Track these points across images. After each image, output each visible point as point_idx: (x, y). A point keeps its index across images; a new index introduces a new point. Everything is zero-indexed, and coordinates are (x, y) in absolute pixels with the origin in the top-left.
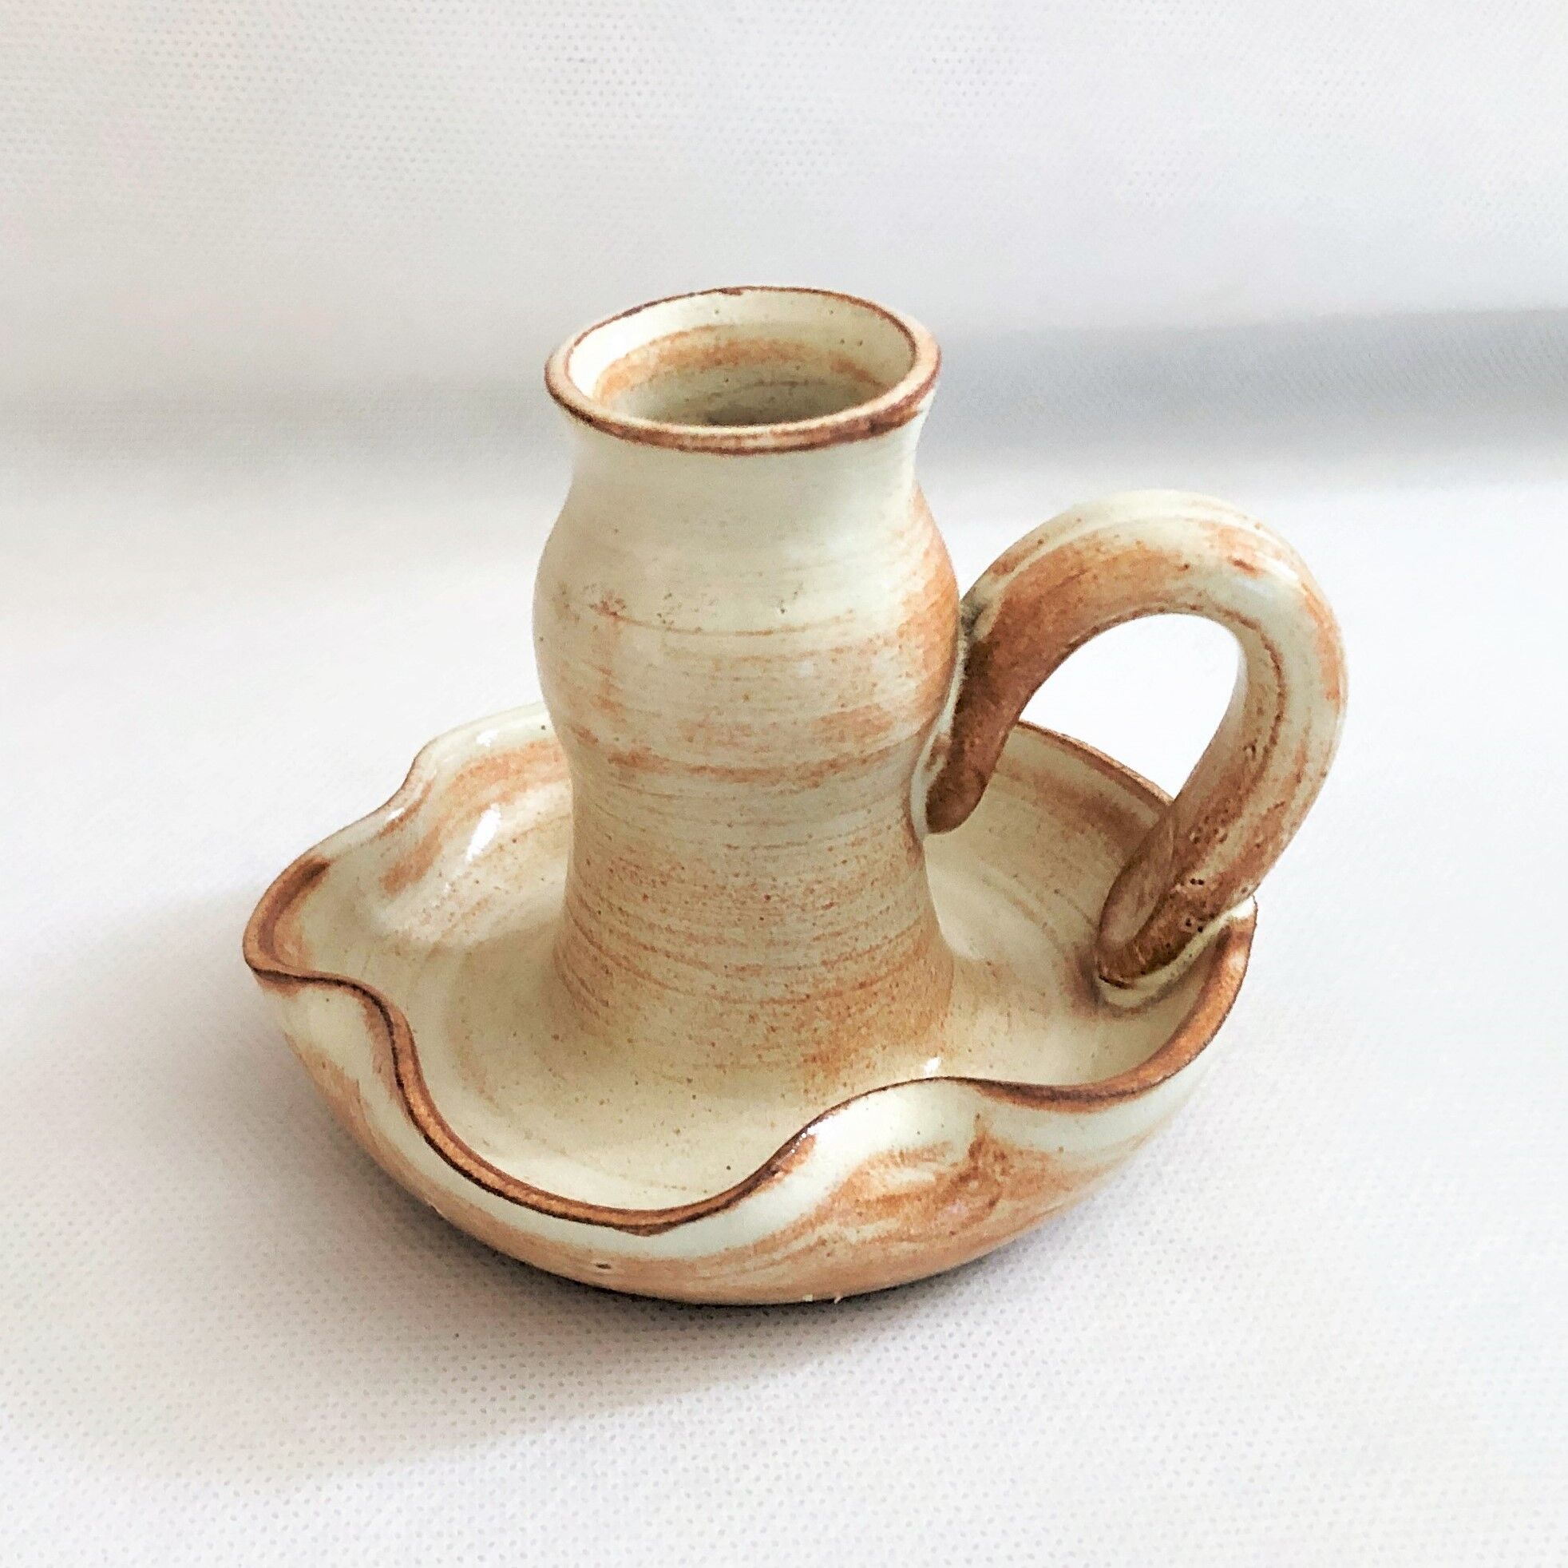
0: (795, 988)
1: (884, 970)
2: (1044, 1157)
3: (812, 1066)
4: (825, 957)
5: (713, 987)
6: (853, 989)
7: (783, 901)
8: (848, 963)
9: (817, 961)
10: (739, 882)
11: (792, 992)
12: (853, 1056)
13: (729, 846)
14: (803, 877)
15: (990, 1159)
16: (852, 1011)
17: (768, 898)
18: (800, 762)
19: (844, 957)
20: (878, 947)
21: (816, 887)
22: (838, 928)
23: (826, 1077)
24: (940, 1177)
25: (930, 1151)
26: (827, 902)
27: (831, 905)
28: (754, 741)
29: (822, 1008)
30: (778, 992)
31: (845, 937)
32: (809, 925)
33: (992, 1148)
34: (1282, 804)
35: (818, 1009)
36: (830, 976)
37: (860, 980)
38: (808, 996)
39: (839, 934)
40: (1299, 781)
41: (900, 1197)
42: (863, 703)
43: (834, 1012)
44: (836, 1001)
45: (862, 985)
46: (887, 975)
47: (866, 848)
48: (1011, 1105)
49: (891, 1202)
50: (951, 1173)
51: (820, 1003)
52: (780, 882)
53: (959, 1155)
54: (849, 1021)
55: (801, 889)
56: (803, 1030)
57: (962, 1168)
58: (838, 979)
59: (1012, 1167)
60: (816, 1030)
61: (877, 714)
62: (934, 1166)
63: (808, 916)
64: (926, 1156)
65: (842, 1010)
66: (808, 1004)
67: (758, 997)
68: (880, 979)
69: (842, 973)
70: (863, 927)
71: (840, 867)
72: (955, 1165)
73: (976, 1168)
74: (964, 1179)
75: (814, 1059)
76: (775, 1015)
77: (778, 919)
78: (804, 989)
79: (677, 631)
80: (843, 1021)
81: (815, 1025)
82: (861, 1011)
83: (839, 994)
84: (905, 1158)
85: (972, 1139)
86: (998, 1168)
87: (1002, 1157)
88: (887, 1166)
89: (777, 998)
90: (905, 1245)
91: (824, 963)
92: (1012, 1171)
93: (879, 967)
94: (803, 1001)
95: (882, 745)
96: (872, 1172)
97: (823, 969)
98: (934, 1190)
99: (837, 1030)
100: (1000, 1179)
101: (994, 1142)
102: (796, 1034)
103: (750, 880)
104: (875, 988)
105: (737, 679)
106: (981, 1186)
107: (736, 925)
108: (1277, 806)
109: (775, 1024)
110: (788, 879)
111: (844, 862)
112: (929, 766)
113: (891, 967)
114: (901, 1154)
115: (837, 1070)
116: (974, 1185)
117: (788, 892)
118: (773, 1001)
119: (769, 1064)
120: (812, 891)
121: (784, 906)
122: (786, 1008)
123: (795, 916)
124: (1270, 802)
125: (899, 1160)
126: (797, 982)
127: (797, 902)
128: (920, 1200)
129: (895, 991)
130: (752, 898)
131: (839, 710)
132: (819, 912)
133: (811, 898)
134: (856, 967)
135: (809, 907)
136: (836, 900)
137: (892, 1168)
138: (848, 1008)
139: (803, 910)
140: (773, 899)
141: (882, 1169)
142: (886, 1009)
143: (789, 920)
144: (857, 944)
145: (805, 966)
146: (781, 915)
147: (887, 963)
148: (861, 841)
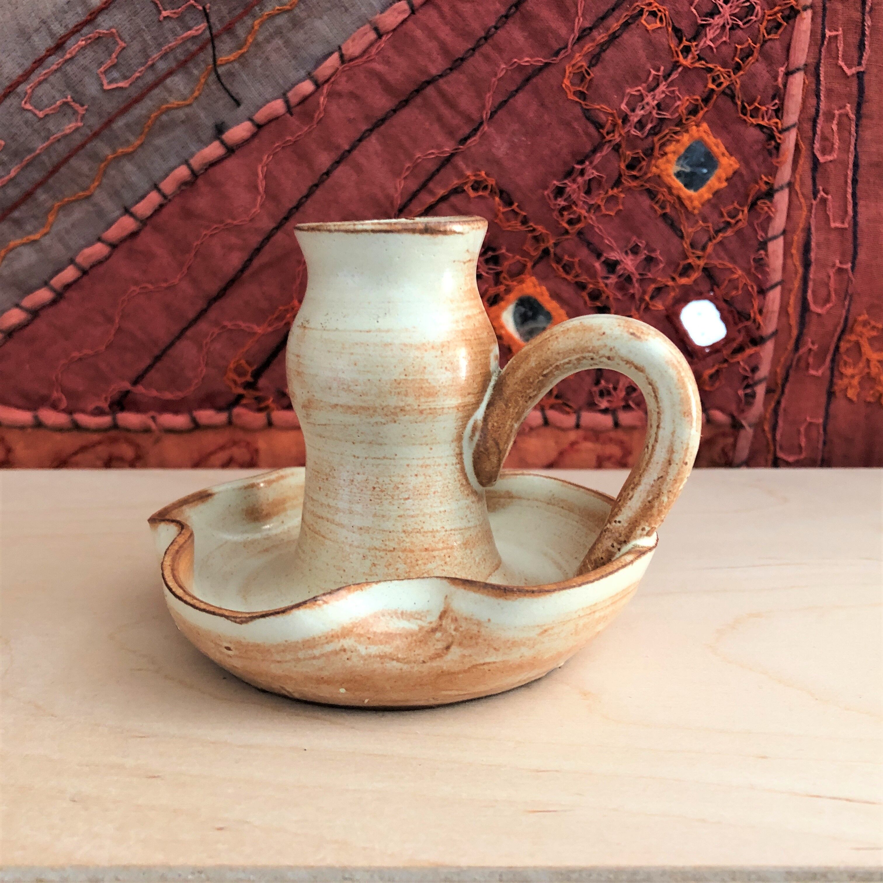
0: (387, 543)
1: (441, 545)
2: (479, 624)
4: (405, 528)
5: (346, 538)
6: (421, 551)
7: (382, 491)
8: (418, 535)
9: (400, 530)
10: (359, 478)
11: (386, 545)
13: (354, 456)
14: (393, 479)
15: (449, 620)
16: (419, 562)
17: (374, 488)
18: (384, 404)
19: (416, 531)
20: (437, 531)
21: (400, 486)
22: (412, 513)
24: (421, 628)
25: (419, 614)
26: (407, 497)
27: (408, 498)
28: (360, 389)
29: (402, 558)
30: (378, 544)
31: (418, 520)
32: (395, 507)
33: (451, 614)
34: (662, 476)
35: (399, 557)
36: (407, 540)
37: (426, 546)
38: (394, 549)
39: (412, 517)
40: (670, 464)
41: (395, 635)
42: (418, 377)
43: (408, 561)
44: (410, 555)
45: (426, 550)
46: (443, 548)
47: (431, 471)
48: (463, 590)
49: (389, 636)
50: (428, 627)
51: (400, 554)
52: (380, 480)
53: (434, 618)
54: (417, 568)
55: (392, 486)
56: (390, 568)
57: (434, 625)
58: (412, 543)
59: (461, 627)
60: (397, 569)
61: (427, 385)
62: (419, 622)
63: (395, 502)
64: (416, 616)
65: (414, 562)
66: (394, 553)
67: (368, 545)
68: (438, 550)
69: (414, 540)
70: (428, 517)
71: (414, 478)
72: (431, 623)
73: (441, 625)
74: (434, 630)
76: (376, 557)
77: (379, 501)
78: (392, 545)
79: (328, 330)
80: (413, 567)
81: (397, 567)
82: (425, 564)
83: (412, 551)
84: (404, 615)
85: (442, 609)
86: (453, 627)
87: (455, 620)
88: (392, 617)
89: (377, 547)
90: (395, 664)
91: (404, 532)
92: (461, 629)
93: (438, 543)
94: (391, 551)
95: (432, 406)
96: (382, 618)
97: (403, 535)
98: (417, 635)
99: (410, 572)
100: (454, 633)
101: (452, 611)
102: (386, 569)
103: (364, 477)
104: (436, 553)
105: (352, 354)
106: (443, 635)
107: (358, 503)
108: (659, 479)
109: (376, 562)
110: (385, 479)
111: (417, 475)
112: (472, 437)
113: (445, 545)
114: (402, 613)
116: (438, 635)
117: (385, 487)
118: (376, 549)
120: (398, 488)
121: (383, 494)
122: (382, 554)
123: (389, 501)
124: (655, 476)
125: (400, 616)
126: (389, 540)
127: (389, 493)
128: (407, 638)
129: (448, 559)
130: (366, 487)
131: (404, 377)
132: (402, 501)
133: (397, 492)
134: (423, 539)
135: (396, 498)
136: (411, 496)
137: (395, 620)
138: (417, 560)
139: (393, 498)
140: (377, 489)
141: (388, 618)
142: (441, 568)
143: (385, 503)
144: (424, 525)
145: (393, 531)
146: (381, 499)
147: (443, 542)
148: (427, 466)
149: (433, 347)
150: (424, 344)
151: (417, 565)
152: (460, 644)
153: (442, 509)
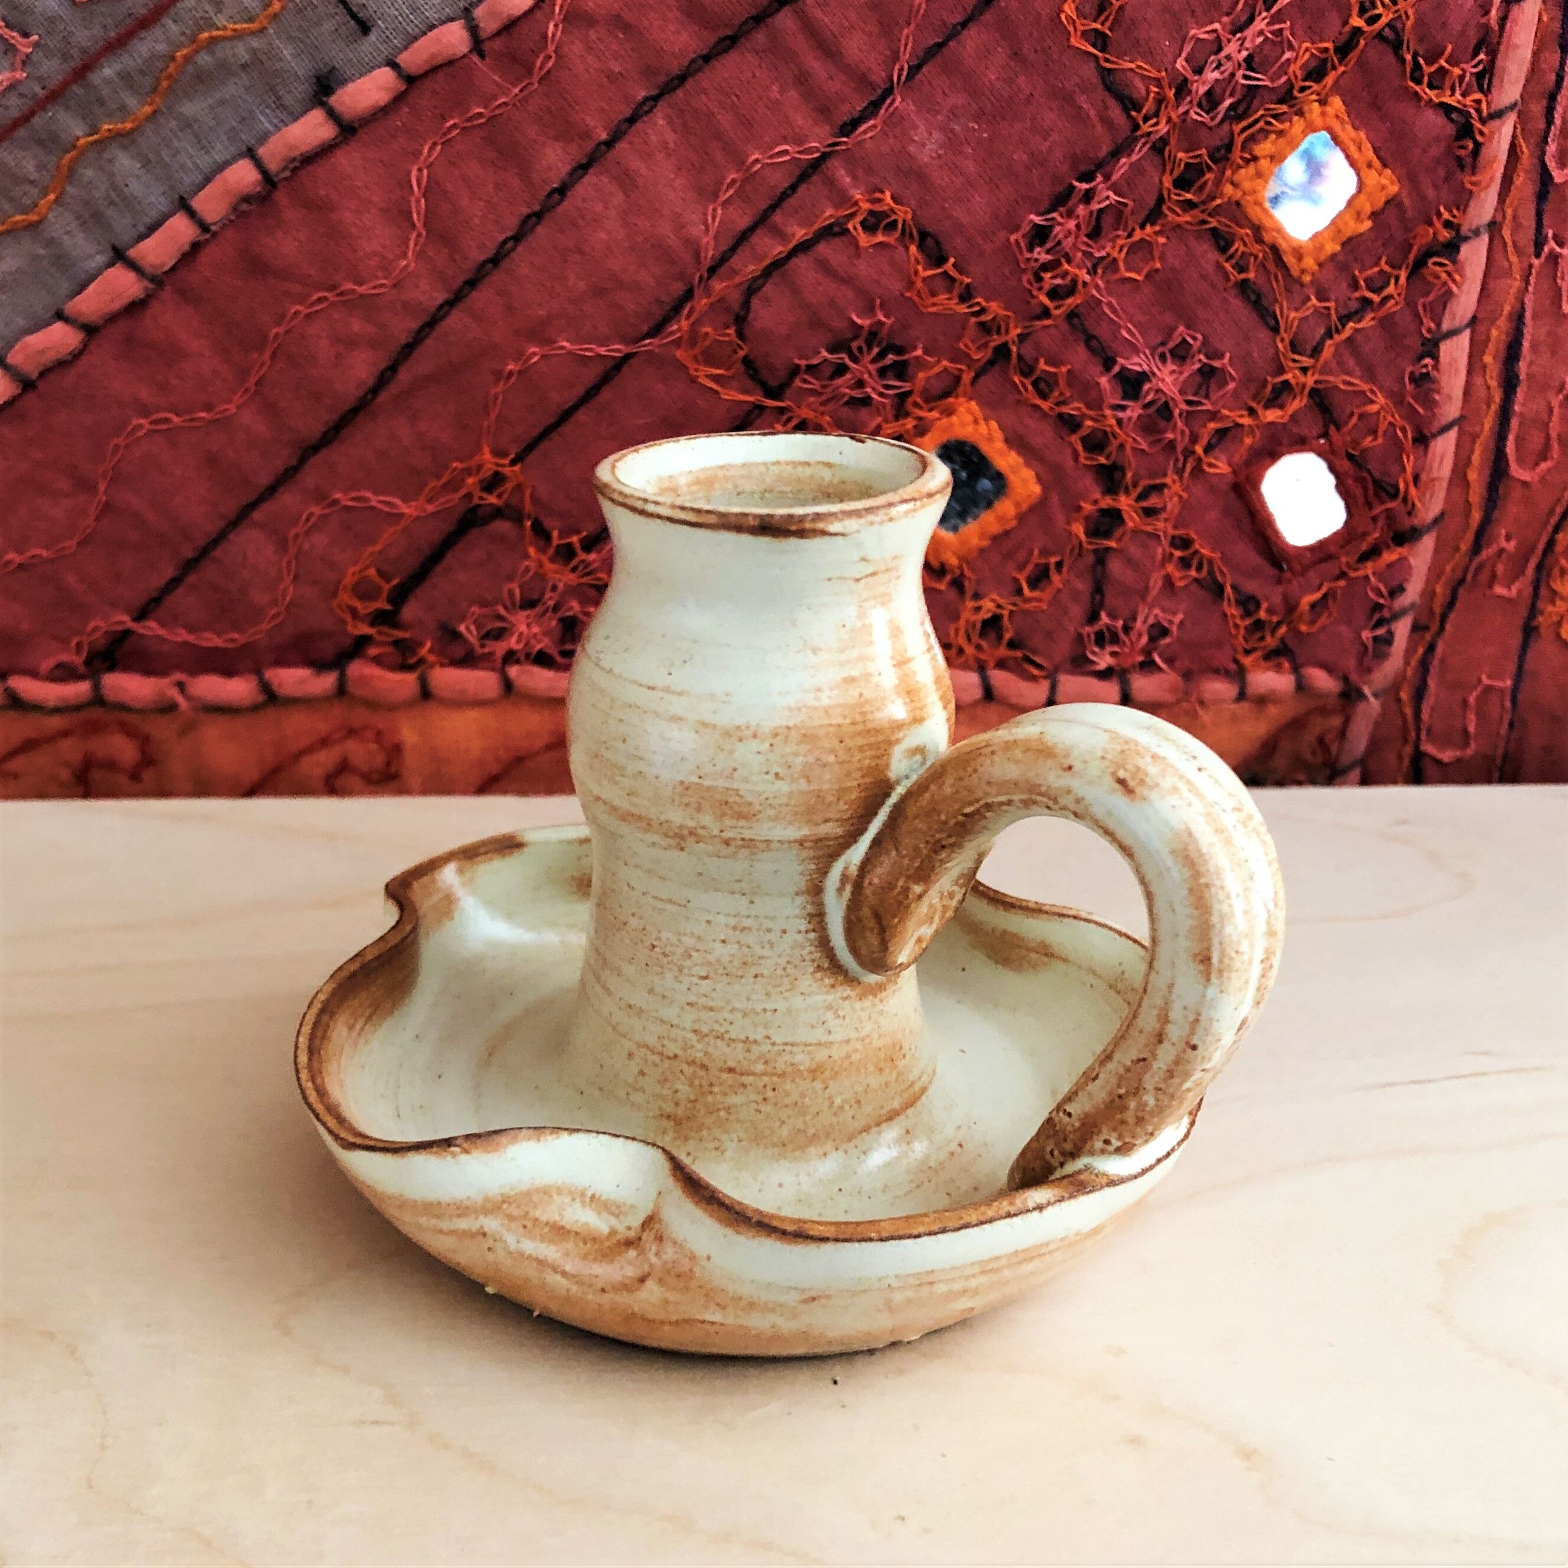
0: (666, 1042)
1: (760, 1068)
2: (694, 1258)
3: (669, 1124)
4: (697, 1026)
5: (611, 1014)
6: (721, 1070)
7: (665, 955)
8: (719, 1042)
9: (689, 1027)
10: (636, 923)
11: (663, 1046)
12: (705, 1132)
13: (631, 885)
14: (683, 939)
15: (653, 1236)
16: (716, 1089)
17: (654, 947)
18: (663, 818)
19: (715, 1034)
20: (756, 1042)
21: (694, 954)
22: (711, 1004)
23: (675, 1139)
24: (613, 1232)
25: (618, 1207)
26: (704, 974)
27: (706, 978)
28: (626, 782)
29: (687, 1075)
30: (651, 1040)
31: (720, 1016)
32: (684, 987)
33: (658, 1226)
34: (1144, 1060)
35: (682, 1072)
36: (699, 1046)
37: (731, 1064)
38: (676, 1056)
39: (711, 1009)
40: (1160, 1042)
41: (569, 1232)
42: (721, 783)
43: (697, 1082)
44: (702, 1073)
45: (731, 1070)
46: (765, 1074)
47: (750, 939)
49: (559, 1232)
50: (623, 1233)
51: (685, 1067)
52: (664, 936)
53: (635, 1221)
54: (710, 1098)
55: (681, 950)
56: (666, 1086)
57: (632, 1234)
58: (706, 1053)
59: (665, 1252)
60: (676, 1091)
61: (738, 799)
62: (614, 1221)
63: (684, 979)
64: (612, 1209)
65: (705, 1084)
66: (675, 1063)
67: (637, 1038)
68: (754, 1074)
69: (711, 1049)
70: (739, 1015)
71: (718, 945)
72: (629, 1228)
73: (640, 1239)
74: (629, 1243)
75: (669, 1117)
76: (647, 1061)
77: (659, 970)
78: (673, 1048)
80: (703, 1095)
81: (677, 1086)
82: (725, 1094)
84: (594, 1201)
85: (649, 1211)
86: (654, 1248)
87: (660, 1239)
88: (573, 1200)
89: (650, 1045)
90: (558, 1278)
91: (695, 1031)
92: (665, 1257)
93: (756, 1062)
94: (669, 1058)
95: (747, 834)
96: (555, 1197)
97: (694, 1036)
98: (602, 1241)
99: (697, 1101)
100: (654, 1260)
101: (660, 1221)
102: (659, 1087)
103: (642, 923)
104: (748, 1079)
105: (622, 721)
106: (638, 1256)
107: (632, 964)
108: (1139, 1060)
109: (645, 1069)
110: (671, 936)
111: (724, 941)
112: (840, 890)
113: (769, 1069)
114: (593, 1197)
115: (686, 1139)
116: (632, 1253)
117: (669, 948)
118: (648, 1048)
119: (633, 1104)
120: (690, 956)
121: (665, 960)
122: (656, 1059)
123: (674, 974)
124: (1134, 1054)
125: (588, 1200)
126: (669, 1039)
127: (675, 961)
128: (585, 1243)
129: (770, 1094)
130: (642, 941)
131: (697, 780)
132: (695, 980)
133: (688, 963)
134: (727, 1050)
135: (685, 971)
136: (712, 975)
137: (578, 1204)
138: (711, 1085)
139: (681, 971)
140: (657, 949)
141: (567, 1200)
142: (754, 1105)
143: (669, 976)
144: (731, 1028)
145: (678, 1026)
146: (662, 967)
147: (766, 1062)
148: (743, 929)
149: (755, 736)
150: (739, 728)
151: (711, 1093)
152: (661, 1281)
153: (770, 1006)
